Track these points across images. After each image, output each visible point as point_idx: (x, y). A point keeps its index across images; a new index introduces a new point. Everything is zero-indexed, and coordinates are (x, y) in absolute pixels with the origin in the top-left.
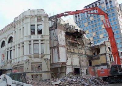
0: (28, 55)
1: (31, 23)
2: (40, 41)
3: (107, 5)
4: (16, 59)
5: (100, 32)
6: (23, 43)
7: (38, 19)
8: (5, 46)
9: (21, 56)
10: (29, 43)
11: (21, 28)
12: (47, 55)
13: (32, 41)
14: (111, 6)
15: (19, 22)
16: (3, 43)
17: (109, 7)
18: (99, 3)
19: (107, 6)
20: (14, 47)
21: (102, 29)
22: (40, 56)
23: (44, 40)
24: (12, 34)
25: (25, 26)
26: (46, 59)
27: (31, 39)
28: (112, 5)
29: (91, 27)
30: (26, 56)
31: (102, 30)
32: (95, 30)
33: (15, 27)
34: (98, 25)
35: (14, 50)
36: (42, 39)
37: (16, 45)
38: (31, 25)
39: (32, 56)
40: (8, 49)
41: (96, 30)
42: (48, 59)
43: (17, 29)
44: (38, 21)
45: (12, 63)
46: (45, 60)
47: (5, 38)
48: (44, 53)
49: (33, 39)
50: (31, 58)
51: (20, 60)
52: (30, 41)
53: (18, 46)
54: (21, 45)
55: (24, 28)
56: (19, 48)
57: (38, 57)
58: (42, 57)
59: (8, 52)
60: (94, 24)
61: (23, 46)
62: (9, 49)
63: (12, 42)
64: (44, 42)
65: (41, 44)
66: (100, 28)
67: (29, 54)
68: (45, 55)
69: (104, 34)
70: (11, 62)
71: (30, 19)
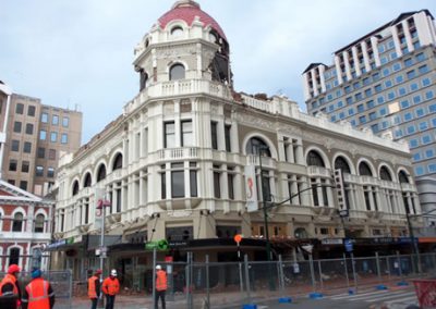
0: (158, 203)
1: (163, 116)
2: (187, 165)
3: (401, 42)
4: (131, 211)
5: (384, 124)
6: (145, 170)
7: (181, 106)
8: (104, 177)
9: (141, 204)
10: (159, 169)
11: (141, 130)
12: (206, 200)
13: (168, 166)
14: (416, 43)
15: (137, 116)
16: (102, 169)
17: (411, 48)
18: (379, 37)
19: (403, 45)
20: (126, 180)
21: (390, 115)
22: (188, 203)
23: (200, 161)
24: (121, 145)
25: (150, 125)
26: (205, 212)
27: (166, 159)
28: (418, 42)
29: (355, 111)
30: (153, 203)
31: (388, 118)
32: (367, 119)
33: (126, 129)
34: (376, 103)
35: (126, 187)
36: (193, 157)
37: (131, 176)
38: (165, 123)
39: (169, 204)
40: (111, 186)
41: (372, 120)
42: (208, 212)
43: (132, 132)
44: (181, 111)
45: (122, 221)
46: (202, 213)
47: (104, 157)
48: (199, 196)
49: (171, 159)
50: (165, 208)
51: (141, 214)
52: (163, 166)
53: (134, 178)
54: (141, 174)
55: (147, 129)
56: (138, 182)
57: (183, 207)
58: (194, 206)
59: (111, 193)
60: (364, 102)
61: (145, 179)
62: (115, 186)
63: (121, 167)
64: (198, 166)
65: (191, 171)
66: (383, 112)
67: (160, 198)
68: (200, 200)
69: (397, 129)
70: (119, 220)
71: (161, 106)
